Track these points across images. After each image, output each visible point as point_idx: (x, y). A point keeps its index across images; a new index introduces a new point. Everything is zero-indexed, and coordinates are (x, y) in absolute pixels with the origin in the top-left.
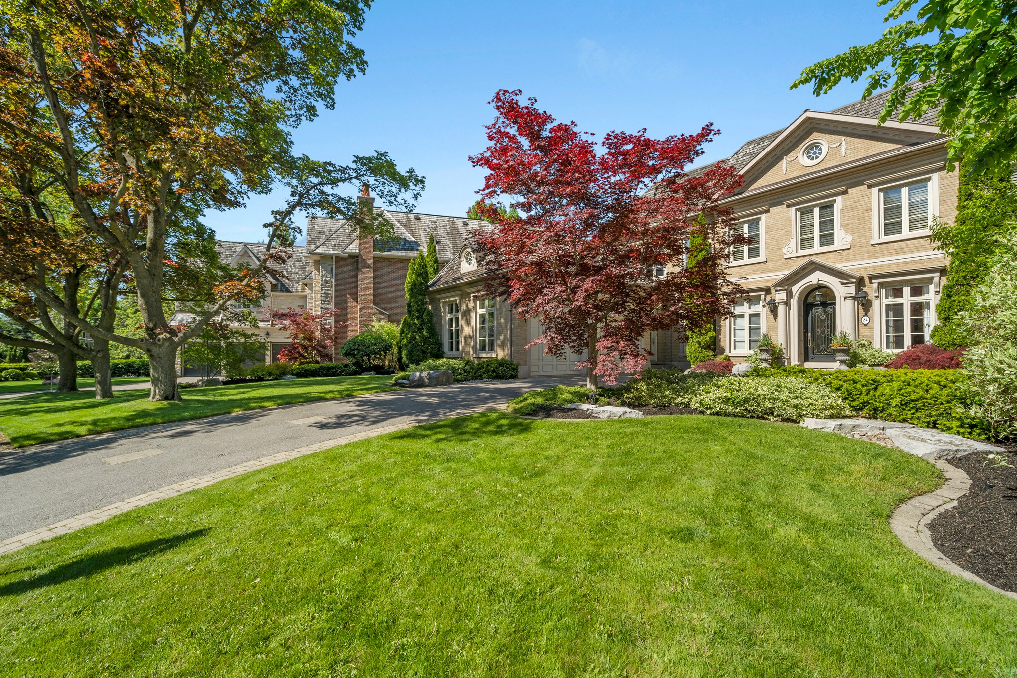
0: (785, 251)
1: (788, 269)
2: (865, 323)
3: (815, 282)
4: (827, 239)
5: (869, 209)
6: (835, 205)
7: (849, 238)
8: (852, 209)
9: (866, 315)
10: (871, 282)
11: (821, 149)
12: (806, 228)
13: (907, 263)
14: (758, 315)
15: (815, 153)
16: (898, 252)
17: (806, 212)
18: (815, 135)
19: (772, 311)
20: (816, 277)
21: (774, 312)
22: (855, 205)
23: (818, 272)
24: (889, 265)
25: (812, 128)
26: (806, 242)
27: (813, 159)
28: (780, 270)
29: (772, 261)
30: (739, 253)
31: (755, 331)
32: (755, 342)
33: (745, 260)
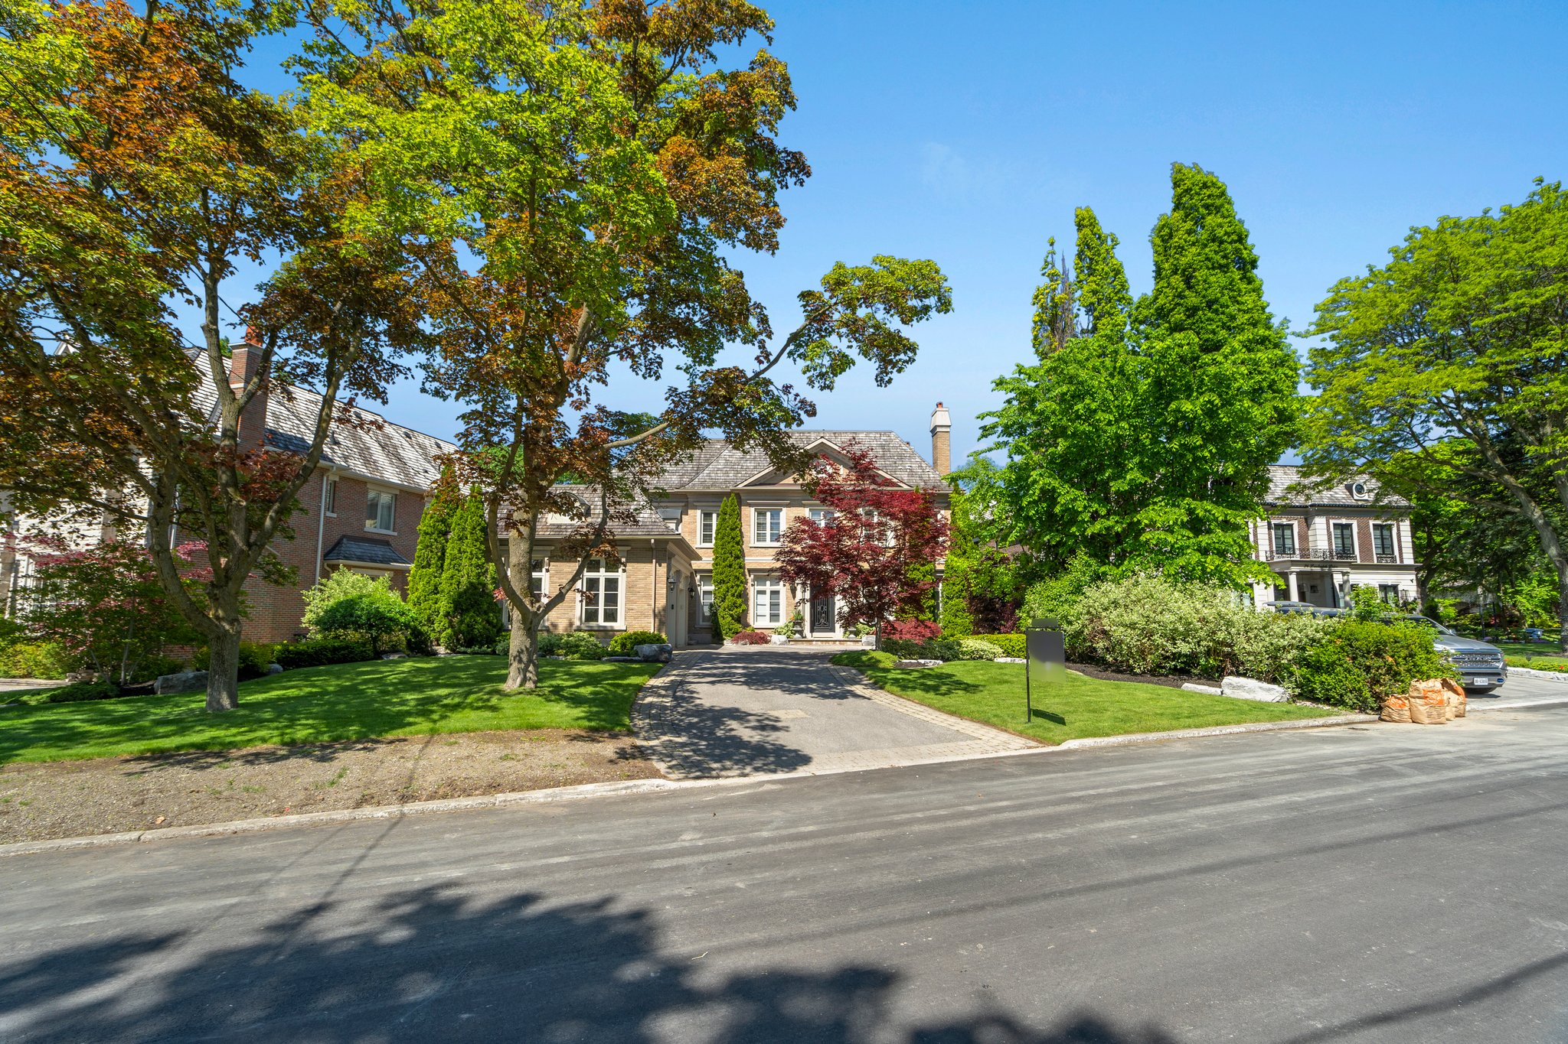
14: (778, 592)
17: (815, 512)
19: (791, 590)
21: (794, 591)
30: (760, 537)
31: (775, 606)
32: (774, 617)
33: (768, 543)
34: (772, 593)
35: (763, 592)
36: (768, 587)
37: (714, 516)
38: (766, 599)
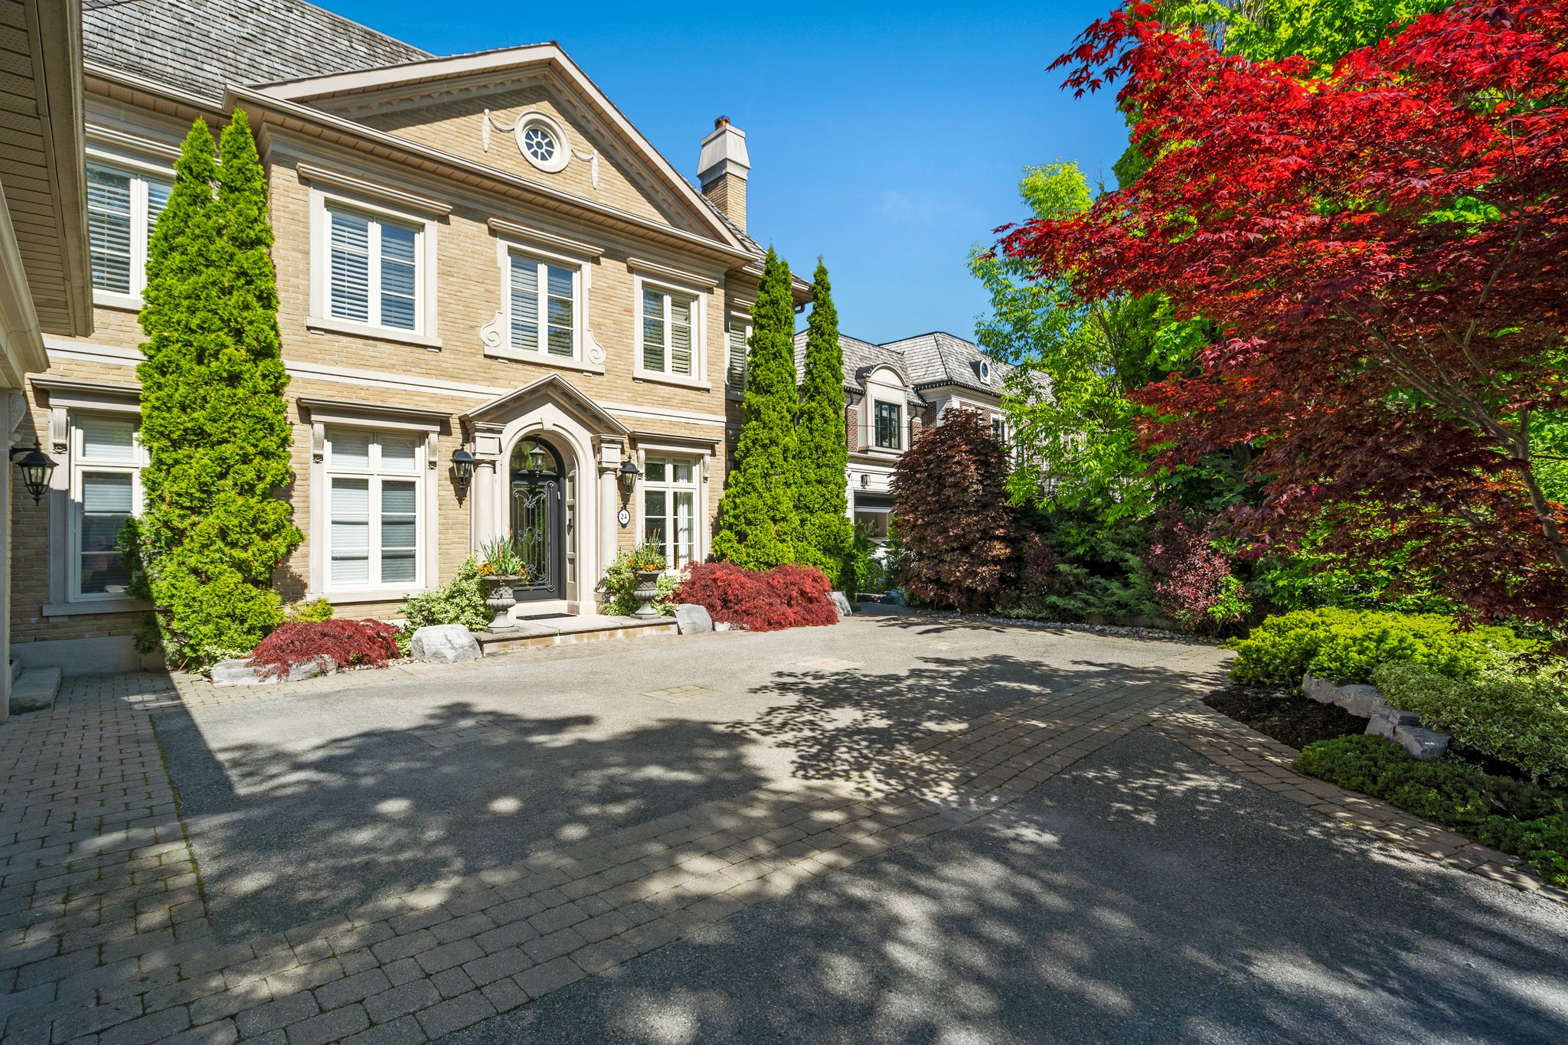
0: (484, 333)
1: (494, 380)
2: (624, 521)
3: (548, 426)
4: (561, 341)
5: (629, 311)
6: (576, 276)
7: (602, 355)
8: (607, 299)
9: (624, 508)
10: (633, 446)
11: (550, 144)
12: (524, 298)
13: (676, 424)
14: (410, 486)
15: (539, 145)
16: (665, 402)
17: (522, 261)
18: (545, 106)
19: (454, 479)
20: (548, 417)
21: (461, 483)
22: (610, 292)
23: (550, 406)
24: (654, 422)
25: (541, 87)
26: (524, 331)
27: (535, 154)
28: (473, 381)
29: (455, 351)
30: (350, 299)
31: (397, 525)
32: (397, 562)
33: (374, 324)
34: (388, 486)
35: (362, 484)
36: (376, 464)
37: (139, 189)
38: (371, 504)
